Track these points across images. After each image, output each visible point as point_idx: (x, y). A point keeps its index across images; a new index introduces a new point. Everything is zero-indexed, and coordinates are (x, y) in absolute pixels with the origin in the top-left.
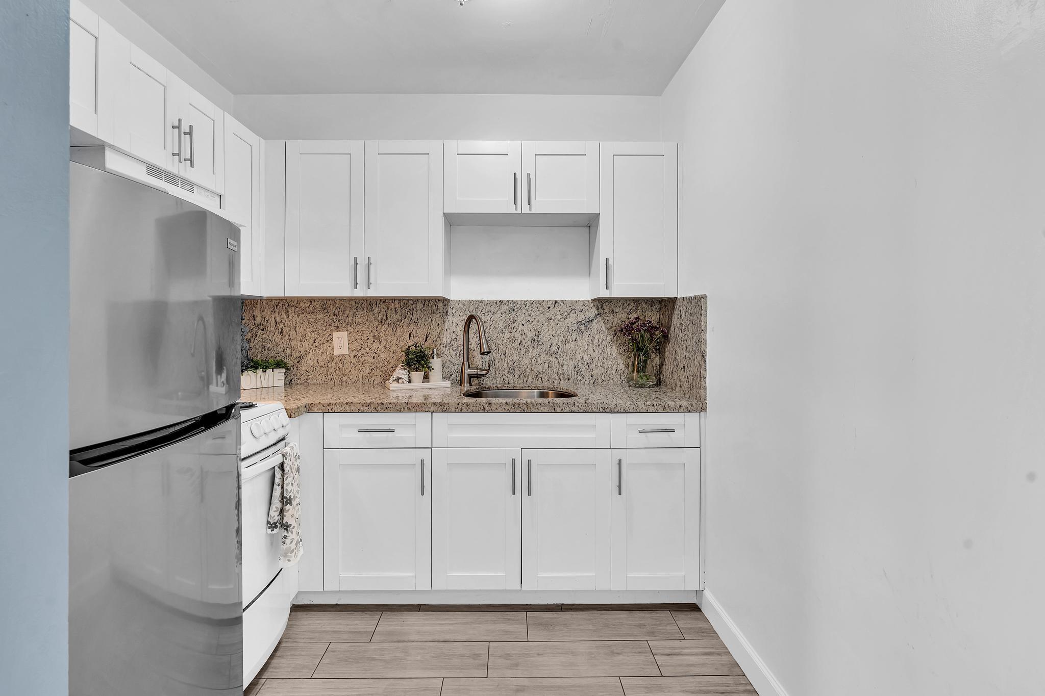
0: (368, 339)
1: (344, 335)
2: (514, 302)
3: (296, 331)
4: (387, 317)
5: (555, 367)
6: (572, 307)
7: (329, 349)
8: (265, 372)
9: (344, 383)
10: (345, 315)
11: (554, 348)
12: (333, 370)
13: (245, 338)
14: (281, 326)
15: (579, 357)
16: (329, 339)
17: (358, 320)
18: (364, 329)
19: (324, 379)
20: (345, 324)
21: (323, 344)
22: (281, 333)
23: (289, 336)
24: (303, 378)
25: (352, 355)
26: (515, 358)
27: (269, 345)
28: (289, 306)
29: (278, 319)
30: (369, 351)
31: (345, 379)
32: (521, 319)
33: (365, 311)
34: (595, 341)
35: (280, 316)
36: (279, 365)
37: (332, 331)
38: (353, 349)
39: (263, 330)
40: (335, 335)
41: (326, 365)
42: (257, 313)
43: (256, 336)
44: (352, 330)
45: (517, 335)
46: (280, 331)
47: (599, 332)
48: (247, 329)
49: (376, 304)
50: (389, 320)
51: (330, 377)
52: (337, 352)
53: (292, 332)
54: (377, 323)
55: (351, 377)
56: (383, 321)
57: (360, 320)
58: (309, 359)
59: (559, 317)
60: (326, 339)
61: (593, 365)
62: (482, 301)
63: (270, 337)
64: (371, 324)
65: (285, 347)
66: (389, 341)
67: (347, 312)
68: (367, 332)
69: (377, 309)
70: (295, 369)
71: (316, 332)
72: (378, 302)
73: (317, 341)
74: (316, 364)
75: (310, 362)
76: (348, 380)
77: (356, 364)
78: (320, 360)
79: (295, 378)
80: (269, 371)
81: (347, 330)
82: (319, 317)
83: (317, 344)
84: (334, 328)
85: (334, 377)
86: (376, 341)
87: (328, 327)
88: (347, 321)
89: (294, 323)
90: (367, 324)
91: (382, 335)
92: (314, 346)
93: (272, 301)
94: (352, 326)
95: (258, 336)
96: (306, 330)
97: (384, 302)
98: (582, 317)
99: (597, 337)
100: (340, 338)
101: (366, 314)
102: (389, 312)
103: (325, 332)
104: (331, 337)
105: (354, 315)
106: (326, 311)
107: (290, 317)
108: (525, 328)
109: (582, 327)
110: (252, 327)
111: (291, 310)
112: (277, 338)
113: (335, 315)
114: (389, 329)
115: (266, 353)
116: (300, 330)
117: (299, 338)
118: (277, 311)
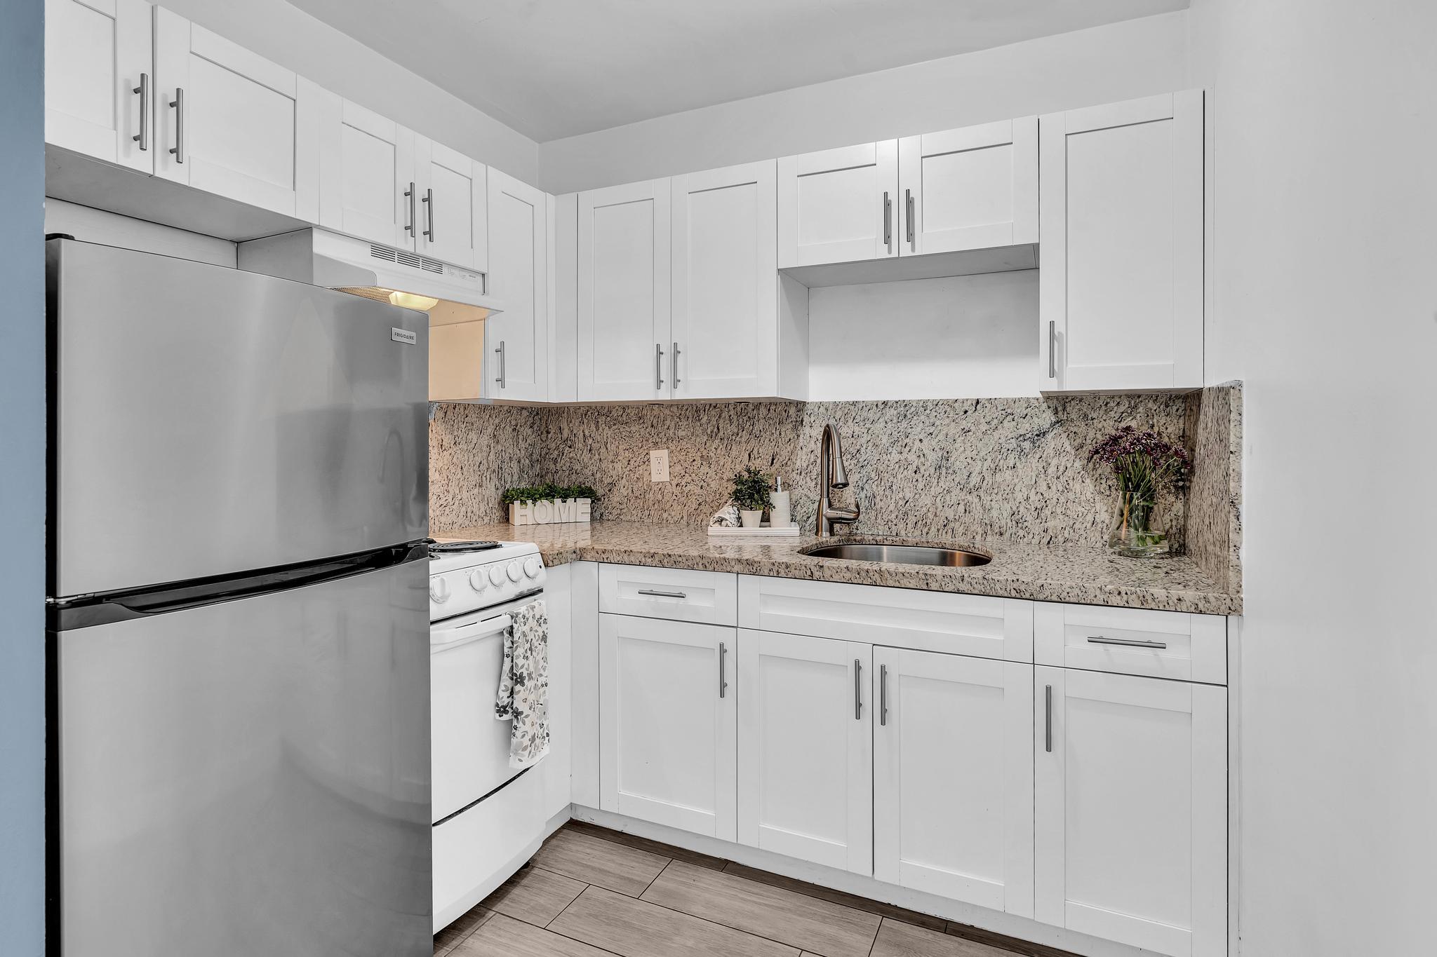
0: (694, 460)
1: (664, 453)
2: (906, 405)
3: (607, 449)
4: (718, 429)
5: (977, 511)
6: (1007, 410)
7: (646, 474)
8: (565, 502)
9: (665, 521)
10: (666, 427)
11: (975, 480)
12: (651, 503)
13: (552, 457)
14: (591, 440)
15: (1020, 496)
16: (646, 459)
17: (681, 433)
18: (689, 446)
19: (640, 515)
20: (665, 440)
21: (639, 466)
22: (590, 451)
23: (599, 454)
24: (615, 512)
25: (674, 483)
26: (908, 495)
27: (577, 467)
28: (598, 415)
29: (587, 433)
30: (696, 478)
31: (665, 515)
32: (918, 431)
33: (690, 420)
34: (1052, 470)
35: (589, 429)
36: (585, 492)
37: (649, 449)
38: (676, 474)
39: (570, 447)
40: (653, 454)
41: (642, 496)
42: (564, 425)
43: (563, 454)
44: (674, 448)
45: (912, 457)
46: (589, 448)
47: (1058, 453)
48: (553, 446)
49: (705, 411)
50: (721, 434)
51: (647, 513)
52: (655, 478)
53: (603, 450)
54: (706, 438)
55: (673, 513)
56: (714, 435)
57: (684, 433)
58: (622, 487)
59: (984, 427)
60: (642, 460)
61: (1047, 512)
62: (854, 404)
63: (578, 455)
64: (698, 440)
65: (595, 469)
66: (722, 463)
67: (668, 423)
68: (692, 451)
69: (706, 418)
70: (606, 500)
71: (631, 450)
72: (707, 407)
73: (632, 462)
74: (630, 494)
75: (623, 490)
76: (669, 518)
77: (679, 495)
78: (635, 489)
79: (607, 512)
80: (570, 501)
81: (668, 448)
82: (633, 429)
83: (631, 466)
84: (651, 445)
85: (652, 513)
86: (704, 463)
87: (644, 442)
88: (667, 435)
89: (605, 437)
90: (693, 438)
91: (713, 455)
92: (628, 469)
93: (579, 408)
94: (674, 442)
95: (565, 455)
96: (618, 447)
97: (715, 407)
98: (1025, 427)
99: (1054, 462)
100: (659, 459)
101: (691, 425)
102: (721, 421)
103: (641, 451)
104: (648, 456)
105: (677, 427)
106: (641, 421)
107: (601, 429)
108: (925, 446)
109: (1027, 445)
110: (559, 443)
111: (602, 420)
112: (586, 457)
113: (652, 426)
114: (721, 446)
115: (574, 477)
116: (612, 447)
117: (611, 458)
118: (586, 421)
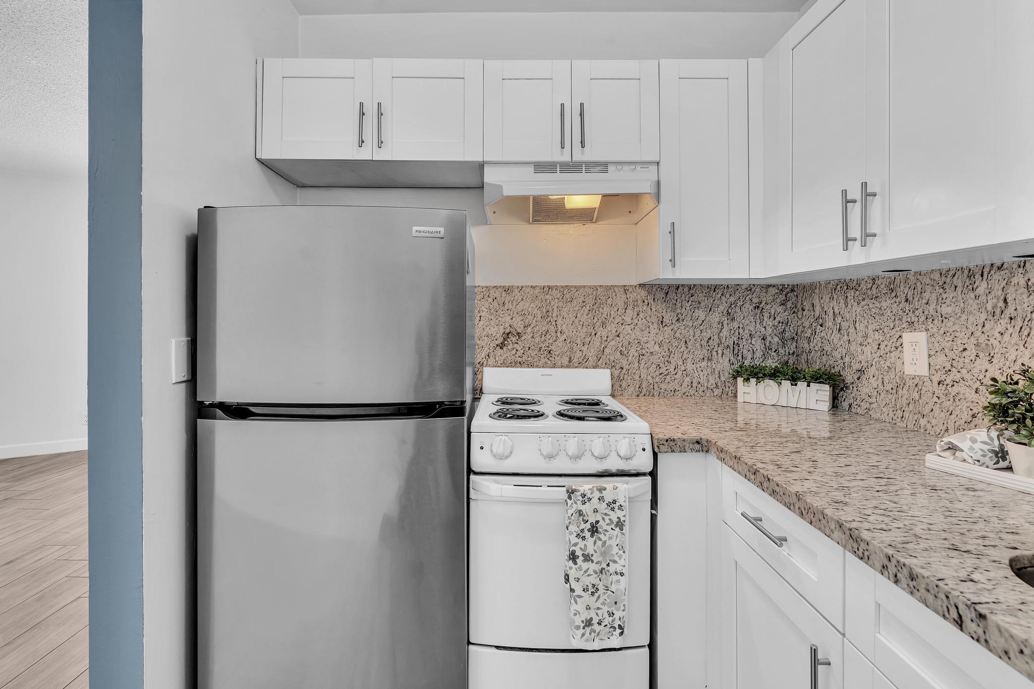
0: (965, 349)
1: (921, 337)
3: (855, 328)
4: (1005, 301)
7: (899, 362)
8: (796, 385)
9: (922, 430)
10: (924, 301)
12: (905, 402)
13: (806, 335)
14: (840, 319)
16: (898, 344)
17: (945, 310)
18: (957, 327)
19: (891, 414)
20: (923, 318)
21: (891, 352)
22: (839, 331)
23: (848, 335)
24: (864, 405)
25: (936, 379)
27: (827, 348)
28: (847, 288)
29: (837, 311)
30: (968, 377)
31: (923, 422)
33: (959, 290)
35: (837, 305)
36: (824, 378)
37: (901, 330)
38: (937, 367)
39: (821, 326)
40: (907, 337)
41: (894, 391)
42: (816, 302)
43: (815, 333)
44: (935, 330)
46: (838, 328)
48: (807, 324)
49: (982, 276)
50: (1010, 311)
51: (899, 413)
52: (909, 370)
53: (852, 330)
54: (984, 316)
55: (934, 422)
56: (998, 312)
57: (949, 310)
58: (871, 377)
60: (894, 344)
63: (829, 335)
64: (971, 319)
65: (844, 352)
66: (1012, 358)
67: (926, 295)
68: (962, 337)
69: (984, 285)
70: (855, 389)
71: (881, 331)
72: (986, 270)
73: (882, 347)
74: (881, 386)
75: (872, 380)
76: (929, 426)
77: (943, 398)
78: (886, 381)
79: (855, 403)
80: (802, 385)
81: (927, 330)
82: (884, 304)
83: (881, 352)
84: (905, 325)
85: (906, 415)
86: (981, 355)
87: (897, 322)
88: (926, 312)
89: (854, 315)
90: (964, 317)
91: (995, 343)
92: (878, 354)
93: (829, 283)
94: (936, 322)
95: (817, 334)
96: (867, 327)
97: (999, 268)
100: (915, 343)
101: (960, 298)
102: (1011, 290)
103: (893, 332)
104: (901, 340)
105: (940, 301)
106: (894, 294)
107: (849, 306)
110: (812, 320)
111: (851, 294)
112: (835, 337)
113: (907, 300)
114: (1011, 330)
115: (824, 358)
116: (860, 327)
117: (860, 340)
118: (835, 297)
